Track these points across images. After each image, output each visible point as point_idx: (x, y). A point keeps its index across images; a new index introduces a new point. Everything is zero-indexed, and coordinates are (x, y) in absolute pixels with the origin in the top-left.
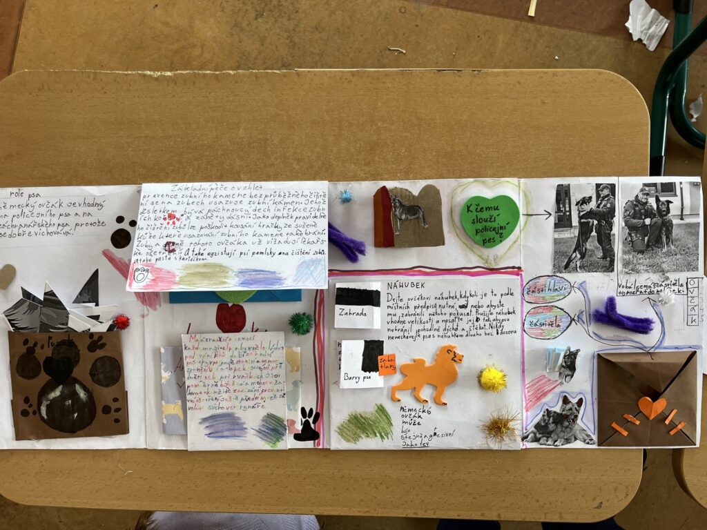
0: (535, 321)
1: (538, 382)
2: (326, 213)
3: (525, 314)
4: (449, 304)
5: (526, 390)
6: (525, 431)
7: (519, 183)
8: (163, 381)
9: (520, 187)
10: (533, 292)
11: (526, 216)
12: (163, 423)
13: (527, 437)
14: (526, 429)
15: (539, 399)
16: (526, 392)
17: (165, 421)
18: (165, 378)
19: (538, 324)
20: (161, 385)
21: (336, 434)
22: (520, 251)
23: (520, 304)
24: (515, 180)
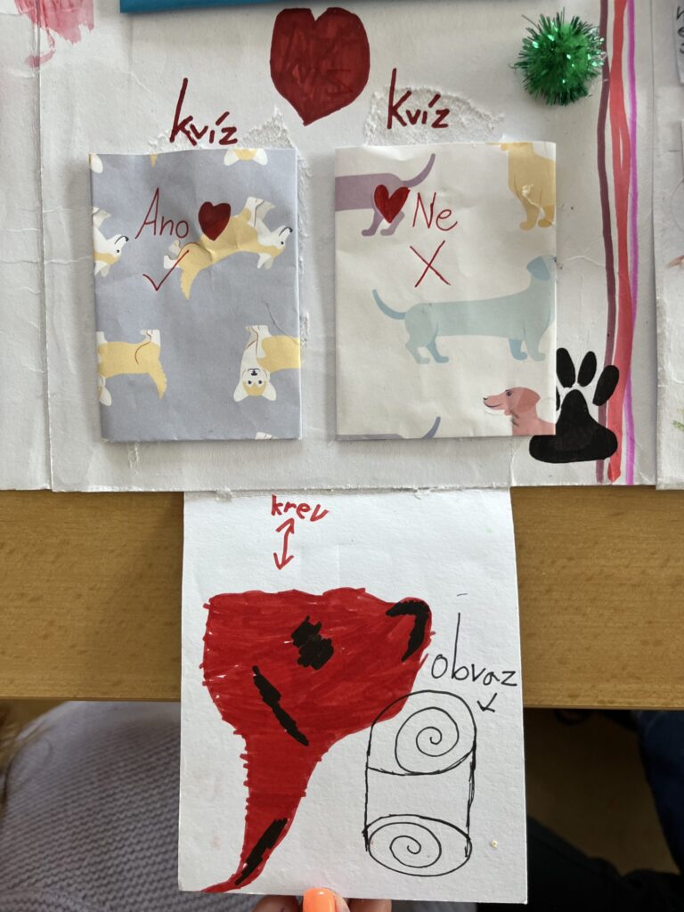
8: (101, 265)
12: (102, 407)
17: (107, 399)
18: (107, 257)
20: (94, 280)
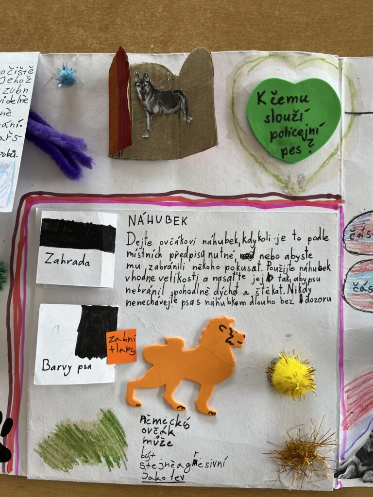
0: (361, 283)
1: (364, 382)
2: (29, 96)
3: (345, 271)
4: (224, 252)
5: (345, 395)
6: (340, 461)
7: (340, 64)
9: (341, 69)
10: (360, 235)
11: (350, 116)
13: (343, 471)
14: (343, 458)
15: (365, 409)
16: (345, 398)
19: (366, 287)
21: (37, 455)
22: (341, 171)
23: (338, 255)
24: (334, 59)
